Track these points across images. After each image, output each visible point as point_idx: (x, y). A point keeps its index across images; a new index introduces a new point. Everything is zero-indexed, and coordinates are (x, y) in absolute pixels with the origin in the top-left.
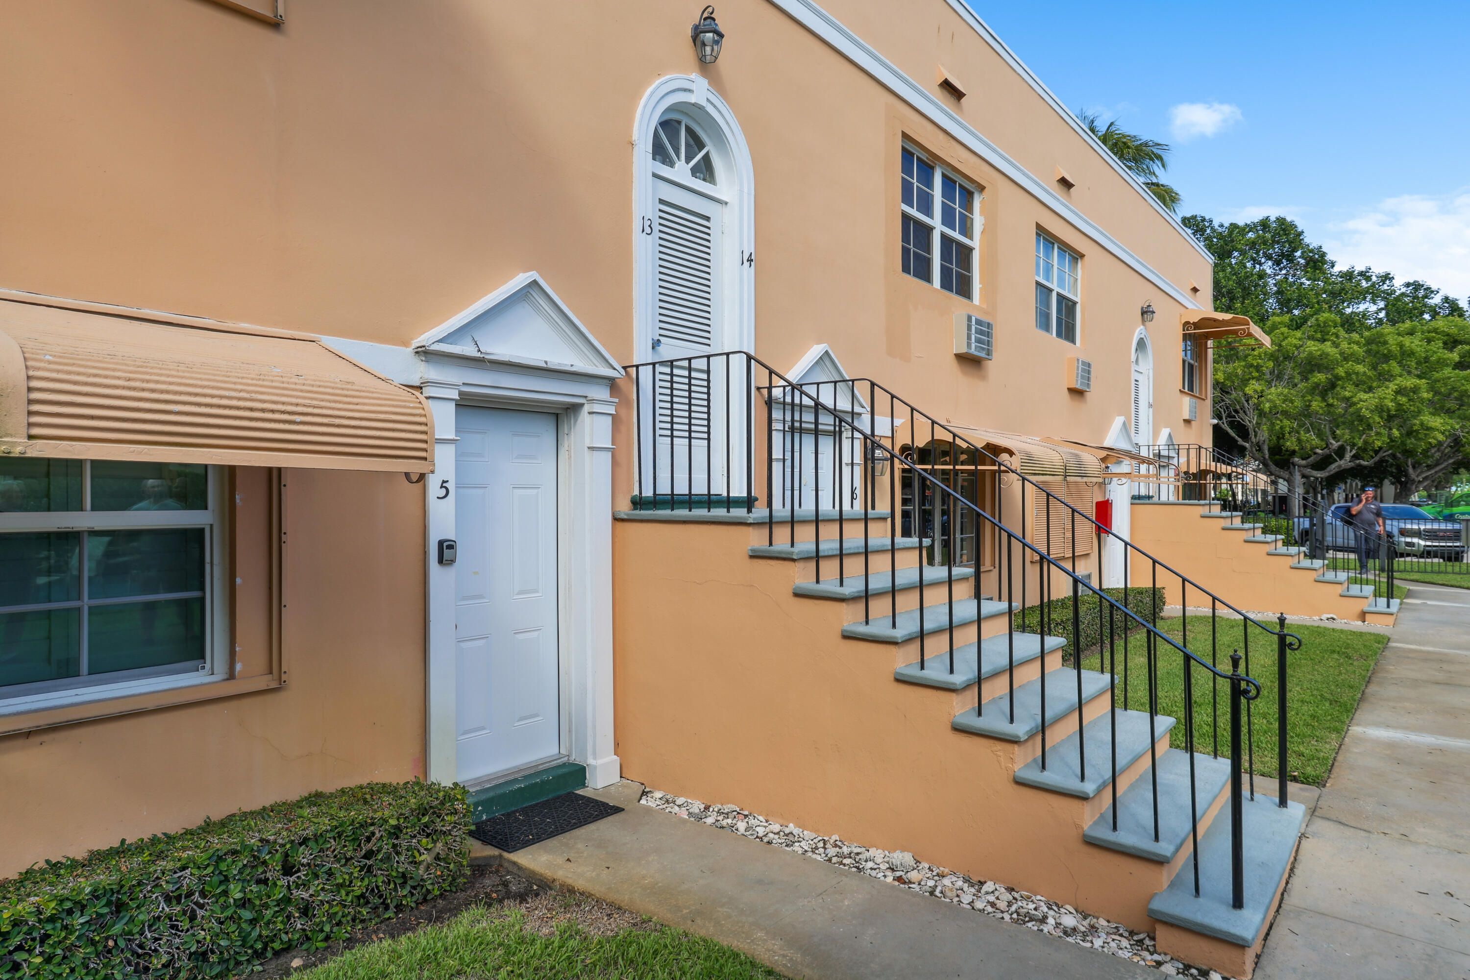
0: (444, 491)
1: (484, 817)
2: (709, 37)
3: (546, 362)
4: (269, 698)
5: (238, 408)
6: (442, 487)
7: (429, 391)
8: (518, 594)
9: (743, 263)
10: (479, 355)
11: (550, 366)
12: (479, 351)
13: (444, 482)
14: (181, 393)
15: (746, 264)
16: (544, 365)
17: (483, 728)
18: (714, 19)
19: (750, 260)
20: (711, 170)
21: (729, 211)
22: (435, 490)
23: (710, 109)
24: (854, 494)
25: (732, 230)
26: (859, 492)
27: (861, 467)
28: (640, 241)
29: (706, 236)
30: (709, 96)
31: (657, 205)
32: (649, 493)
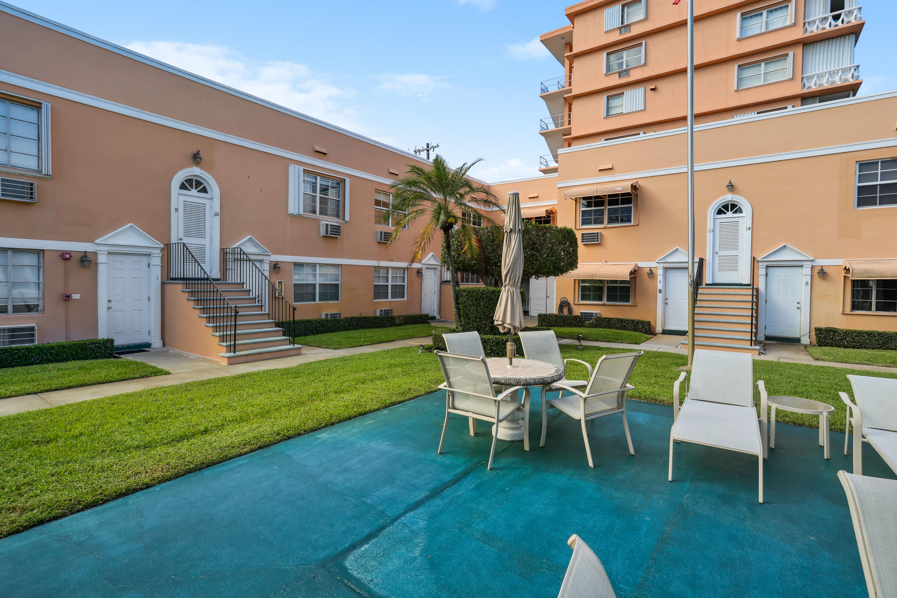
2: (730, 187)
7: (658, 268)
9: (747, 230)
16: (679, 261)
18: (731, 183)
19: (749, 229)
20: (742, 210)
21: (745, 218)
22: (658, 282)
23: (734, 199)
24: (807, 284)
25: (745, 223)
26: (809, 283)
27: (811, 276)
28: (708, 234)
29: (737, 226)
30: (733, 197)
31: (719, 224)
32: (711, 282)
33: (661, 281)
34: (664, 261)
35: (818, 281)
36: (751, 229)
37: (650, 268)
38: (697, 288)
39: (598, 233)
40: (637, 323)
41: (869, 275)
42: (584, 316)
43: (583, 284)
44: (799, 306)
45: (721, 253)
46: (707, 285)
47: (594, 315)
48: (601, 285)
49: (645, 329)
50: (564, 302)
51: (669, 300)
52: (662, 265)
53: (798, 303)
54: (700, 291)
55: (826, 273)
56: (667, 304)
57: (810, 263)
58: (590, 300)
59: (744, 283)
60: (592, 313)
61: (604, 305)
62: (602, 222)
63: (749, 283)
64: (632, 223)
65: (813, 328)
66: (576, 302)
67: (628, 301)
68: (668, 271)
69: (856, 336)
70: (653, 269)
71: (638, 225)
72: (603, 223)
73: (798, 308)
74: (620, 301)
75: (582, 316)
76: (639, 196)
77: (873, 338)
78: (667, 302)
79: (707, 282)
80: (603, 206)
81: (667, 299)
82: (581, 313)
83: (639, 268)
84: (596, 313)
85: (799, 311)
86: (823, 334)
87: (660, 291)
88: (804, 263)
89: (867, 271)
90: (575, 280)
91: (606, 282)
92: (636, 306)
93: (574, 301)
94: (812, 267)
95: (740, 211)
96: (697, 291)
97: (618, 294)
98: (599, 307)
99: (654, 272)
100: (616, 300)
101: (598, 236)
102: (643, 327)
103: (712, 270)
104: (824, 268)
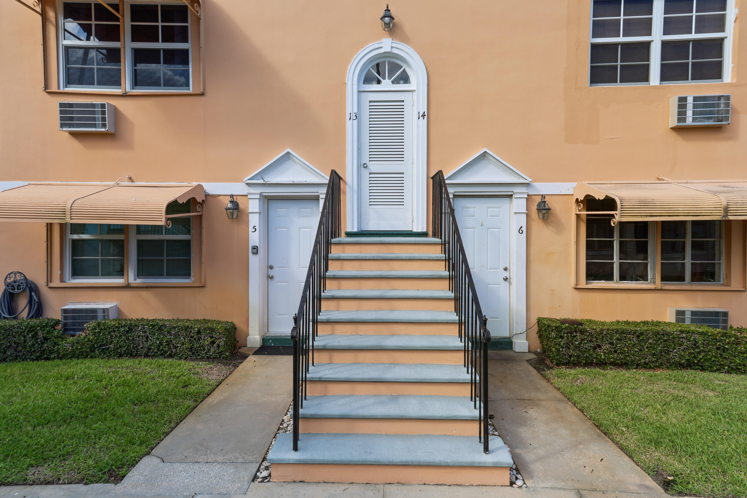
0: (254, 230)
1: (273, 345)
2: (387, 20)
3: (293, 181)
4: (201, 289)
5: (112, 210)
6: (253, 228)
7: (249, 196)
8: (301, 268)
9: (419, 118)
10: (264, 182)
11: (295, 183)
12: (264, 181)
13: (254, 226)
14: (100, 207)
15: (421, 118)
16: (292, 183)
17: (286, 315)
18: (389, 11)
19: (423, 116)
20: (408, 77)
21: (415, 94)
22: (251, 229)
23: (395, 51)
24: (520, 231)
25: (415, 103)
26: (524, 229)
27: (527, 215)
28: (349, 123)
29: (401, 110)
30: (394, 45)
31: (368, 104)
32: (355, 230)
33: (257, 228)
34: (261, 181)
35: (537, 224)
36: (426, 117)
37: (232, 196)
38: (328, 244)
39: (103, 106)
40: (199, 332)
41: (649, 212)
42: (74, 318)
43: (75, 237)
44: (506, 274)
45: (374, 167)
46: (349, 234)
47: (100, 314)
48: (120, 237)
49: (218, 346)
50: (16, 285)
51: (275, 269)
52: (258, 190)
53: (506, 269)
54: (335, 251)
55: (549, 209)
56: (272, 278)
57: (523, 190)
58: (95, 274)
59: (415, 230)
60: (94, 311)
61: (128, 287)
62: (117, 83)
63: (425, 230)
64: (191, 90)
65: (534, 320)
66: (56, 283)
67: (187, 274)
68: (274, 205)
69: (618, 339)
70: (240, 201)
71: (202, 94)
72: (120, 85)
73: (506, 279)
74: (170, 275)
75: (65, 318)
76: (202, 22)
77: (645, 343)
78: (271, 273)
79: (349, 230)
80: (118, 40)
81: (271, 267)
82: (65, 311)
83: (207, 195)
84: (104, 310)
85: (507, 284)
86: (562, 337)
87: (255, 250)
88: (516, 190)
89: (644, 203)
90: (50, 227)
91: (134, 231)
92: (203, 287)
93: (49, 278)
94: (529, 198)
95: (405, 78)
96: (328, 251)
97: (165, 258)
98: (115, 293)
99: (241, 206)
100: (160, 275)
101: (103, 113)
102: (213, 343)
103: (358, 204)
104: (547, 199)
